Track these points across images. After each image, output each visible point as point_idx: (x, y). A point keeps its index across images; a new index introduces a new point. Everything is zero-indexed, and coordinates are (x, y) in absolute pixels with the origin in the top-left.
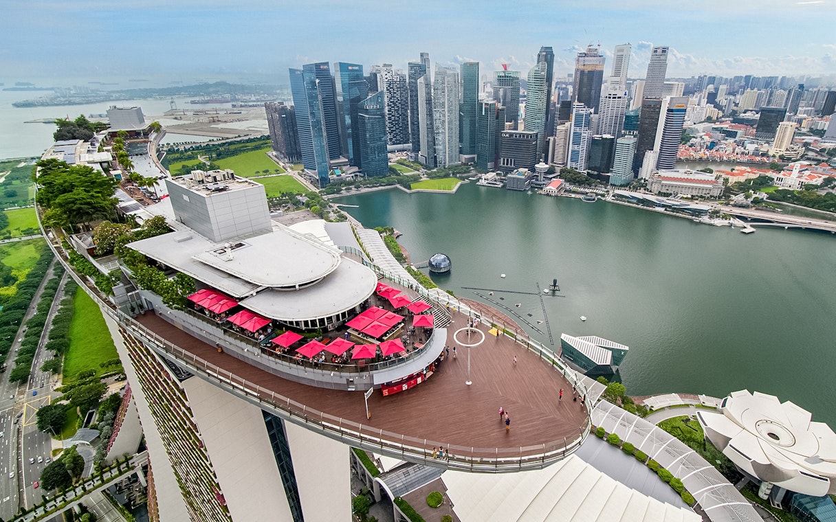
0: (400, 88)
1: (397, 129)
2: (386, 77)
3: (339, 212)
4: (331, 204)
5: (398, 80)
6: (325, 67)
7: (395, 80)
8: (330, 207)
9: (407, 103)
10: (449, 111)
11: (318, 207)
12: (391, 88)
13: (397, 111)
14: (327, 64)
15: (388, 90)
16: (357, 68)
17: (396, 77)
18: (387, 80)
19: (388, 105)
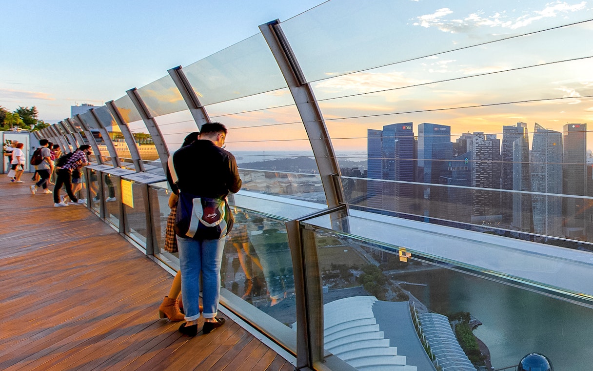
0: (492, 153)
1: (485, 198)
2: (477, 141)
3: (399, 290)
4: (392, 281)
5: (491, 145)
6: (409, 128)
7: (487, 145)
8: (390, 284)
9: (500, 170)
10: (550, 176)
11: (374, 283)
12: (481, 153)
13: (487, 178)
14: (411, 124)
15: (477, 155)
16: (443, 129)
17: (488, 142)
18: (477, 145)
19: (477, 172)
